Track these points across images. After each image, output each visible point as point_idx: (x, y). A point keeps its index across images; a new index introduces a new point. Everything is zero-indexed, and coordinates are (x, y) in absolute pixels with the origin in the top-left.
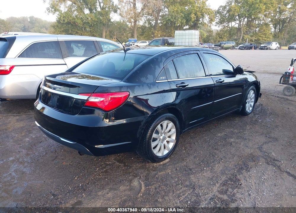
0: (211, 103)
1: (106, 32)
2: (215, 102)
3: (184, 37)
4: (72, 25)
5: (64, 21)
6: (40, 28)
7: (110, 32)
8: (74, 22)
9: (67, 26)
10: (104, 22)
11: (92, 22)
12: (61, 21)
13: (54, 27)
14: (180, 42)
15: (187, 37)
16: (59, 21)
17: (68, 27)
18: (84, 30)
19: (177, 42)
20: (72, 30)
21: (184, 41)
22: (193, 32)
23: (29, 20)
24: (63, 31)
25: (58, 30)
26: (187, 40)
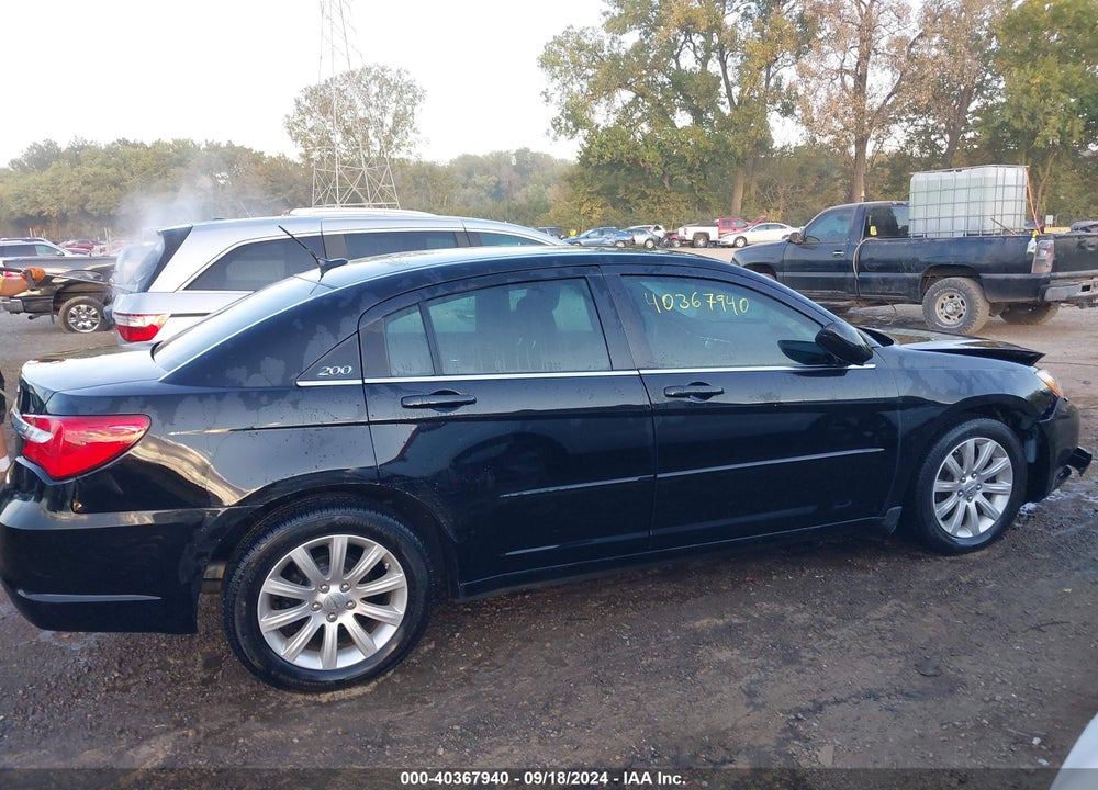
0: (636, 479)
1: (747, 188)
2: (659, 476)
3: (948, 197)
4: (628, 170)
5: (601, 157)
6: (543, 187)
7: (763, 186)
8: (634, 160)
9: (612, 177)
10: (739, 152)
11: (697, 155)
12: (590, 159)
13: (570, 180)
14: (929, 216)
15: (962, 196)
16: (584, 160)
17: (616, 177)
18: (667, 186)
19: (917, 217)
20: (627, 188)
21: (947, 211)
22: (990, 175)
23: (514, 162)
24: (598, 193)
25: (582, 190)
26: (961, 210)
